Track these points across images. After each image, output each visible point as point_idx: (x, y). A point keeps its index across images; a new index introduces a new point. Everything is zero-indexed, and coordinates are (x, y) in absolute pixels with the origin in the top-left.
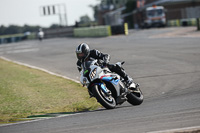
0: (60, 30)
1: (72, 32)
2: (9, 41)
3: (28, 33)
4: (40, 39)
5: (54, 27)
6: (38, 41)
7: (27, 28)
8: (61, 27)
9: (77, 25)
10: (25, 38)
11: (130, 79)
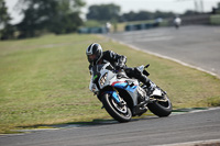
0: (195, 17)
1: (208, 19)
2: (139, 28)
3: (160, 20)
4: (177, 26)
5: (189, 13)
6: (174, 29)
7: (159, 14)
8: (196, 13)
9: (214, 11)
10: (156, 25)
11: (153, 85)
